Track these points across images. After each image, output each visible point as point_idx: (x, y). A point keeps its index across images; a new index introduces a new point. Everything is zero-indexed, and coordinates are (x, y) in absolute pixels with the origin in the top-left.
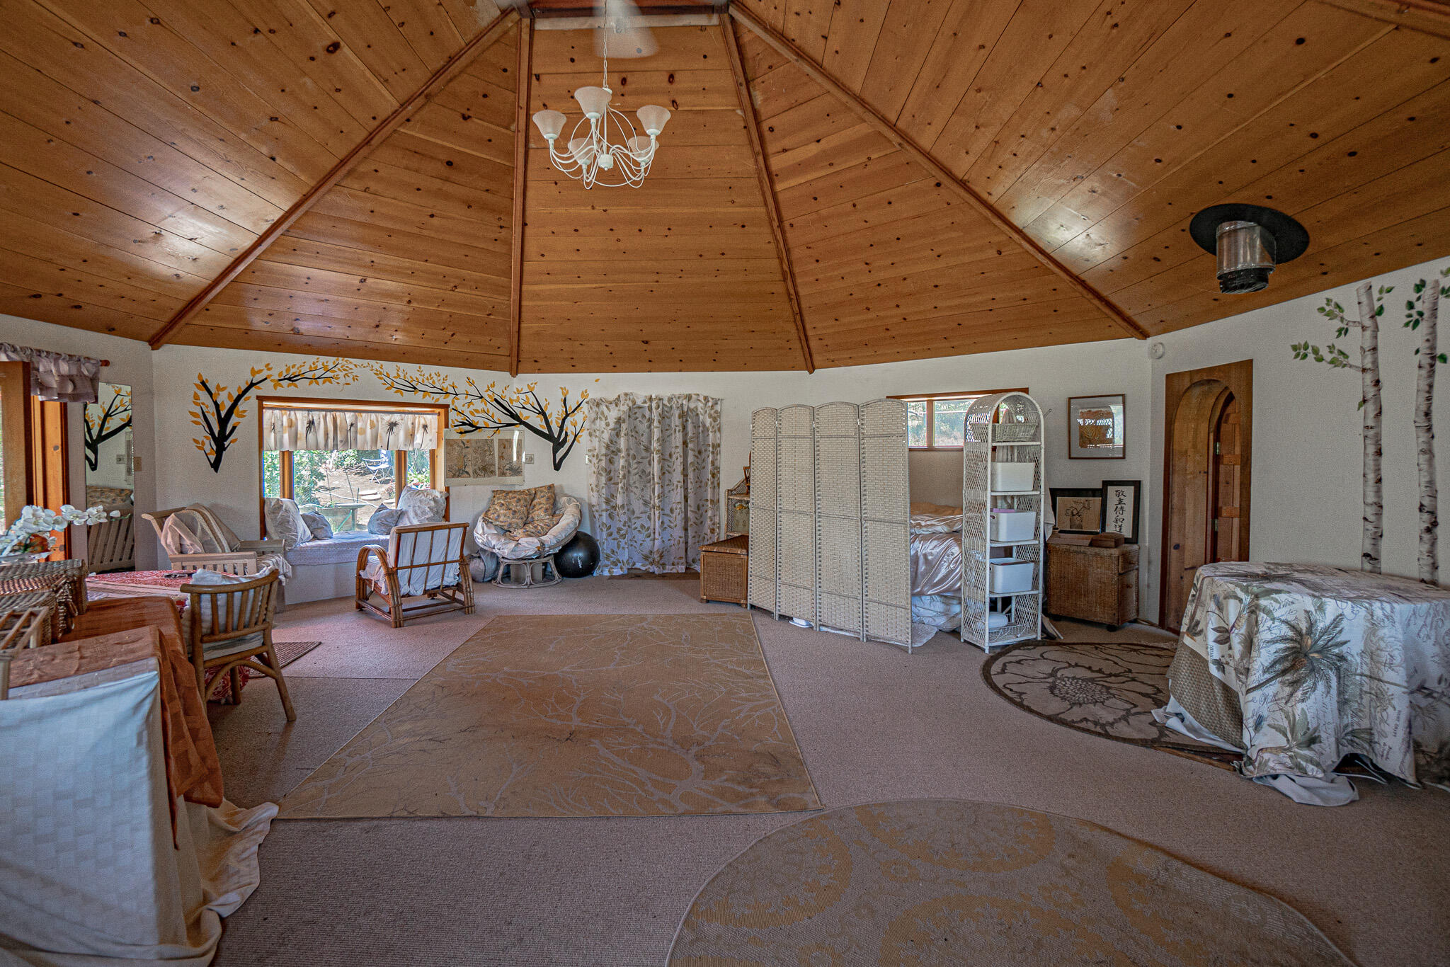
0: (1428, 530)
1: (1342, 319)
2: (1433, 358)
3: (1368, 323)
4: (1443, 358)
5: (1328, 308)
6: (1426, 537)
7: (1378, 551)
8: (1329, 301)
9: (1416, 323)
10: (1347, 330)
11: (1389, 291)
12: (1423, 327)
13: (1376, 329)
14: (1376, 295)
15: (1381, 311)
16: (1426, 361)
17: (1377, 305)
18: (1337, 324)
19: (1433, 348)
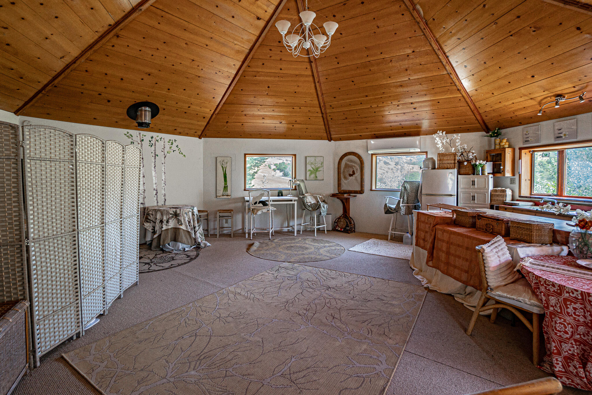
0: (156, 194)
1: (132, 139)
2: (155, 155)
3: (140, 142)
4: (157, 156)
5: (127, 135)
6: (156, 196)
7: (144, 202)
8: (128, 133)
9: (151, 146)
10: (134, 143)
11: (145, 136)
12: (153, 147)
13: (142, 145)
14: (142, 136)
15: (143, 140)
16: (154, 155)
17: (142, 138)
18: (130, 140)
19: (155, 153)
